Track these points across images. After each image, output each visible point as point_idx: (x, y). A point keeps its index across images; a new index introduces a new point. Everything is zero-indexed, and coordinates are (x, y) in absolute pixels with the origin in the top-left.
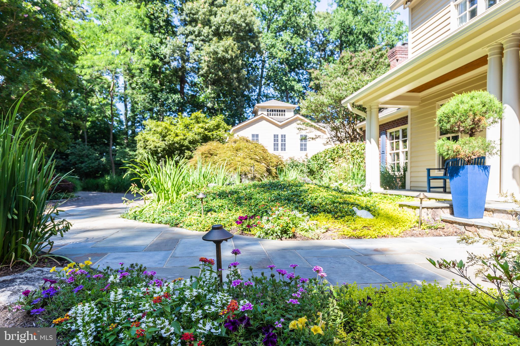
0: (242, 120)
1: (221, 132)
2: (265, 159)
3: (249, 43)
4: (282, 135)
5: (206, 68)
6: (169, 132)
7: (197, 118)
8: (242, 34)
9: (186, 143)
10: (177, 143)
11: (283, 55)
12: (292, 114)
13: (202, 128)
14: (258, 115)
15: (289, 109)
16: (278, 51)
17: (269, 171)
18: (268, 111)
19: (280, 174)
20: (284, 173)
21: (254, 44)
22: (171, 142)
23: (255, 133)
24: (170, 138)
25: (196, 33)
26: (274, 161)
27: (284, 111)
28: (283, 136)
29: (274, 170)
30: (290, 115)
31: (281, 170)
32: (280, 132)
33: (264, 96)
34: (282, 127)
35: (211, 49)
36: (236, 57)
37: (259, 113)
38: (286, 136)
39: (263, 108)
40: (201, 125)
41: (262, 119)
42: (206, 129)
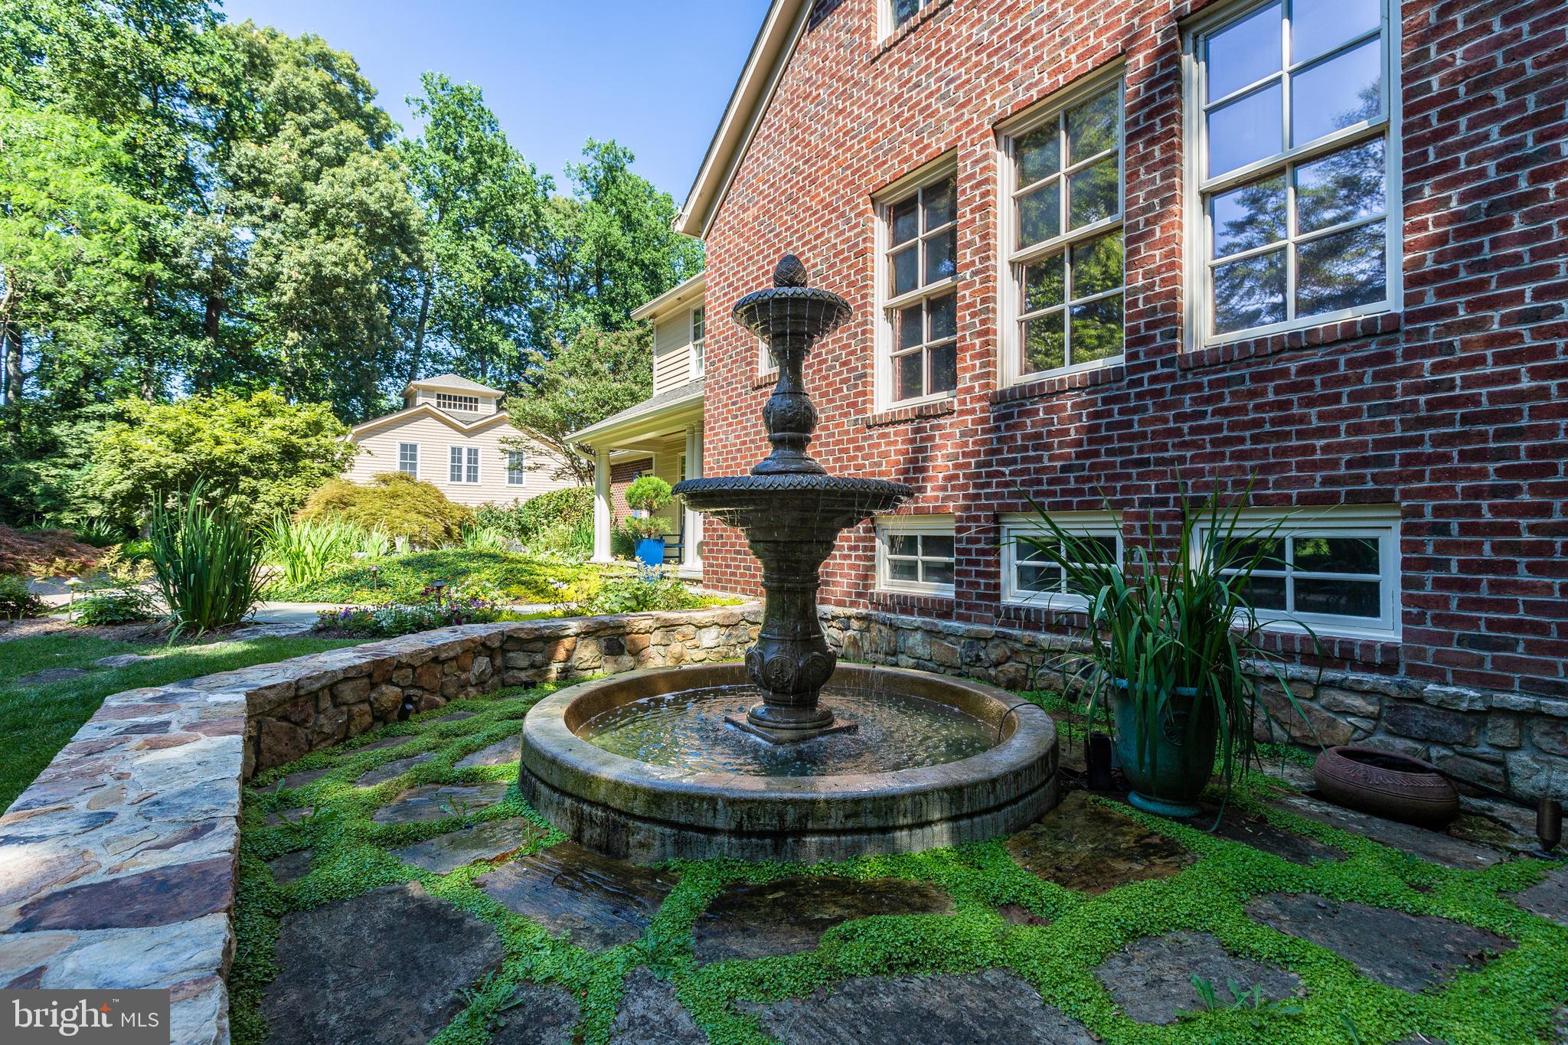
0: (372, 412)
1: (327, 440)
2: (442, 514)
3: (398, 251)
4: (470, 450)
5: (290, 294)
6: (198, 435)
7: (263, 405)
8: (380, 231)
9: (242, 459)
10: (221, 459)
11: (474, 279)
12: (493, 408)
13: (283, 429)
14: (414, 406)
15: (487, 398)
16: (462, 269)
17: (448, 531)
18: (439, 397)
19: (466, 536)
20: (473, 535)
21: (409, 255)
22: (203, 457)
23: (409, 441)
24: (202, 449)
25: (266, 212)
26: (458, 514)
27: (476, 400)
28: (473, 453)
29: (456, 530)
30: (487, 409)
31: (469, 530)
32: (465, 443)
33: (429, 355)
34: (469, 433)
35: (304, 257)
36: (366, 275)
37: (420, 400)
38: (480, 453)
39: (428, 391)
40: (279, 421)
41: (426, 414)
42: (294, 432)
